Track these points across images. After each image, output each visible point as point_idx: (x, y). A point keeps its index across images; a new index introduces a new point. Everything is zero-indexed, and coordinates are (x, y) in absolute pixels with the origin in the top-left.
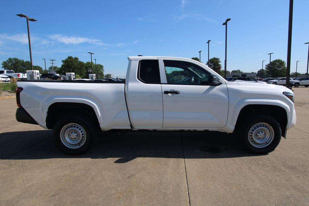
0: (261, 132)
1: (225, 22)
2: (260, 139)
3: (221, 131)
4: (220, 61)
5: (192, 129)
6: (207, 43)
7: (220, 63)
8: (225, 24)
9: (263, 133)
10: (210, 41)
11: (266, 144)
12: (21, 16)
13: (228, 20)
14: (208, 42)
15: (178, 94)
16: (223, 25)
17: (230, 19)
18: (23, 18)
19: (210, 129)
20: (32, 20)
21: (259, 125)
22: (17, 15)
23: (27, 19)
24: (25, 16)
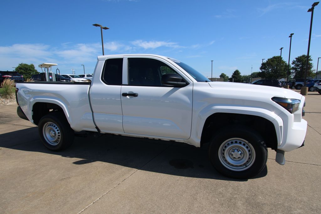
0: (236, 150)
1: (311, 7)
2: (234, 159)
3: (189, 144)
4: (311, 59)
5: (157, 138)
6: (289, 37)
7: (310, 62)
8: (311, 10)
9: (240, 152)
10: (293, 34)
11: (245, 166)
12: (96, 25)
13: (316, 4)
14: (291, 37)
15: (137, 97)
16: (308, 11)
17: (318, 2)
18: (98, 27)
19: (177, 140)
20: (106, 28)
21: (234, 141)
22: (93, 25)
23: (101, 27)
24: (99, 26)
